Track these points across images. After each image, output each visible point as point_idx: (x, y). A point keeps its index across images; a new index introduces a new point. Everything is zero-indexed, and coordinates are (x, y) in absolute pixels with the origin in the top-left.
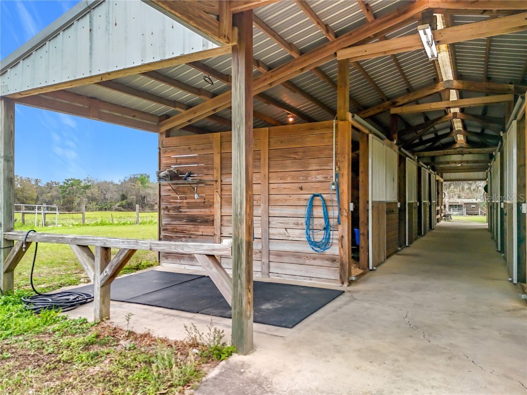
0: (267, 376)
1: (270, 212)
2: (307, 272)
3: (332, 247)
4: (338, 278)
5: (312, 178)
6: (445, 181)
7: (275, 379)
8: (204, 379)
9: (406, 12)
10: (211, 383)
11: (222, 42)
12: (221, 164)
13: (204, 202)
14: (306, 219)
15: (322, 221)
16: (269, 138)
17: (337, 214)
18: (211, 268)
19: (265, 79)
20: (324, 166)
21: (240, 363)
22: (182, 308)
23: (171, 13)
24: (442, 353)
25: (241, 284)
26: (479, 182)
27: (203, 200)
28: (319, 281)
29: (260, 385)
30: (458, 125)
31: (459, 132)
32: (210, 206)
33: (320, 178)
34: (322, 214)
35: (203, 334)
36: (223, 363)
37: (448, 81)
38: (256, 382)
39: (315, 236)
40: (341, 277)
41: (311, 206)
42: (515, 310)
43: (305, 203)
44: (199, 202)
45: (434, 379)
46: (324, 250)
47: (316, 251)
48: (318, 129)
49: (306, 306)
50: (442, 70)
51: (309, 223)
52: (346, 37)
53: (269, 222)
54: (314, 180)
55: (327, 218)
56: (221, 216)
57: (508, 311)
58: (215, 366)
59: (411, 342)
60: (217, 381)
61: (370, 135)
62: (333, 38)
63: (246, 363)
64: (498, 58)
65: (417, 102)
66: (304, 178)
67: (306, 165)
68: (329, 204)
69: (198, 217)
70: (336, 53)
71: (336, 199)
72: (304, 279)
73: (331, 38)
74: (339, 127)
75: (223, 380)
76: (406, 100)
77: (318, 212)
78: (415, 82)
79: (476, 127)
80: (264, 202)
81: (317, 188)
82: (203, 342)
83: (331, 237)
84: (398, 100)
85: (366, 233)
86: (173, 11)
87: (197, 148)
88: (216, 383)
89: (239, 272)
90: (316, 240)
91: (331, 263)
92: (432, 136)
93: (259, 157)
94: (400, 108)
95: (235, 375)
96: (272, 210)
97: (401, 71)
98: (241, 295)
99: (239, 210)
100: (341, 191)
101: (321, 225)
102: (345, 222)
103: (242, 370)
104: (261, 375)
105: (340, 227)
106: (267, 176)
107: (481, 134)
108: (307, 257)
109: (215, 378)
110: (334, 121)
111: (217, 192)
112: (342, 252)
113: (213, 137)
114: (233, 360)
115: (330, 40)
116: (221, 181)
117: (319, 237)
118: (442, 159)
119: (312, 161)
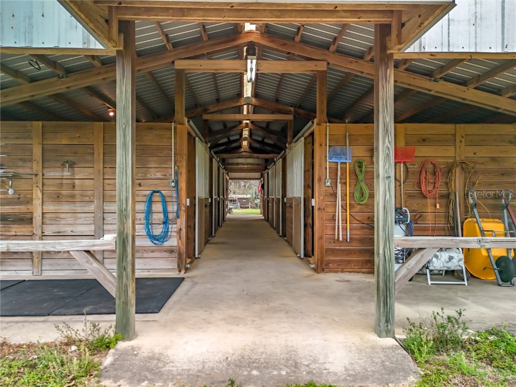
0: (160, 352)
1: (105, 208)
2: (145, 265)
3: (171, 240)
4: (176, 267)
5: (151, 175)
6: (230, 179)
7: (170, 353)
8: (101, 367)
9: (234, 40)
10: (111, 369)
11: (109, 45)
12: (42, 156)
13: (19, 198)
14: (144, 214)
15: (161, 216)
16: (104, 133)
17: (176, 209)
18: (91, 264)
19: (99, 74)
20: (163, 164)
21: (130, 348)
22: (26, 313)
23: (77, 14)
24: (281, 311)
25: (127, 276)
26: (252, 181)
27: (17, 196)
28: (156, 272)
29: (159, 360)
30: (246, 133)
31: (245, 139)
32: (28, 202)
33: (159, 175)
34: (161, 209)
35: (78, 330)
36: (112, 351)
37: (248, 98)
38: (154, 358)
39: (154, 230)
40: (178, 266)
41: (150, 202)
42: (309, 276)
43: (144, 199)
44: (12, 198)
45: (284, 327)
46: (163, 242)
47: (155, 244)
48: (157, 130)
49: (159, 294)
50: (245, 88)
51: (148, 217)
52: (183, 49)
53: (104, 219)
54: (153, 177)
55: (165, 212)
56: (43, 213)
57: (306, 277)
58: (106, 355)
59: (257, 307)
60: (116, 366)
61: (197, 139)
62: (172, 47)
63: (135, 346)
64: (288, 87)
65: (221, 112)
66: (142, 175)
67: (145, 163)
68: (168, 199)
69: (9, 215)
70: (173, 62)
71: (175, 195)
72: (142, 272)
73: (169, 47)
74: (178, 130)
75: (121, 364)
76: (216, 109)
77: (157, 207)
78: (224, 94)
79: (258, 136)
80: (98, 199)
81: (156, 184)
82: (80, 337)
83: (170, 230)
84: (209, 108)
85: (192, 225)
86: (79, 13)
87: (8, 136)
88: (117, 368)
89: (124, 264)
90: (154, 234)
91: (169, 254)
92: (225, 140)
93: (93, 151)
94: (211, 115)
95: (131, 358)
96: (107, 206)
97: (216, 84)
98: (126, 286)
99: (124, 206)
100: (179, 188)
101: (159, 219)
102: (183, 215)
103: (135, 353)
104: (155, 353)
105: (179, 221)
106: (102, 172)
107: (262, 142)
108: (145, 251)
109: (112, 364)
110: (173, 123)
111: (37, 187)
112: (180, 243)
113: (32, 126)
114: (121, 347)
115: (169, 48)
116: (43, 175)
117: (158, 230)
118: (230, 161)
119: (152, 159)
